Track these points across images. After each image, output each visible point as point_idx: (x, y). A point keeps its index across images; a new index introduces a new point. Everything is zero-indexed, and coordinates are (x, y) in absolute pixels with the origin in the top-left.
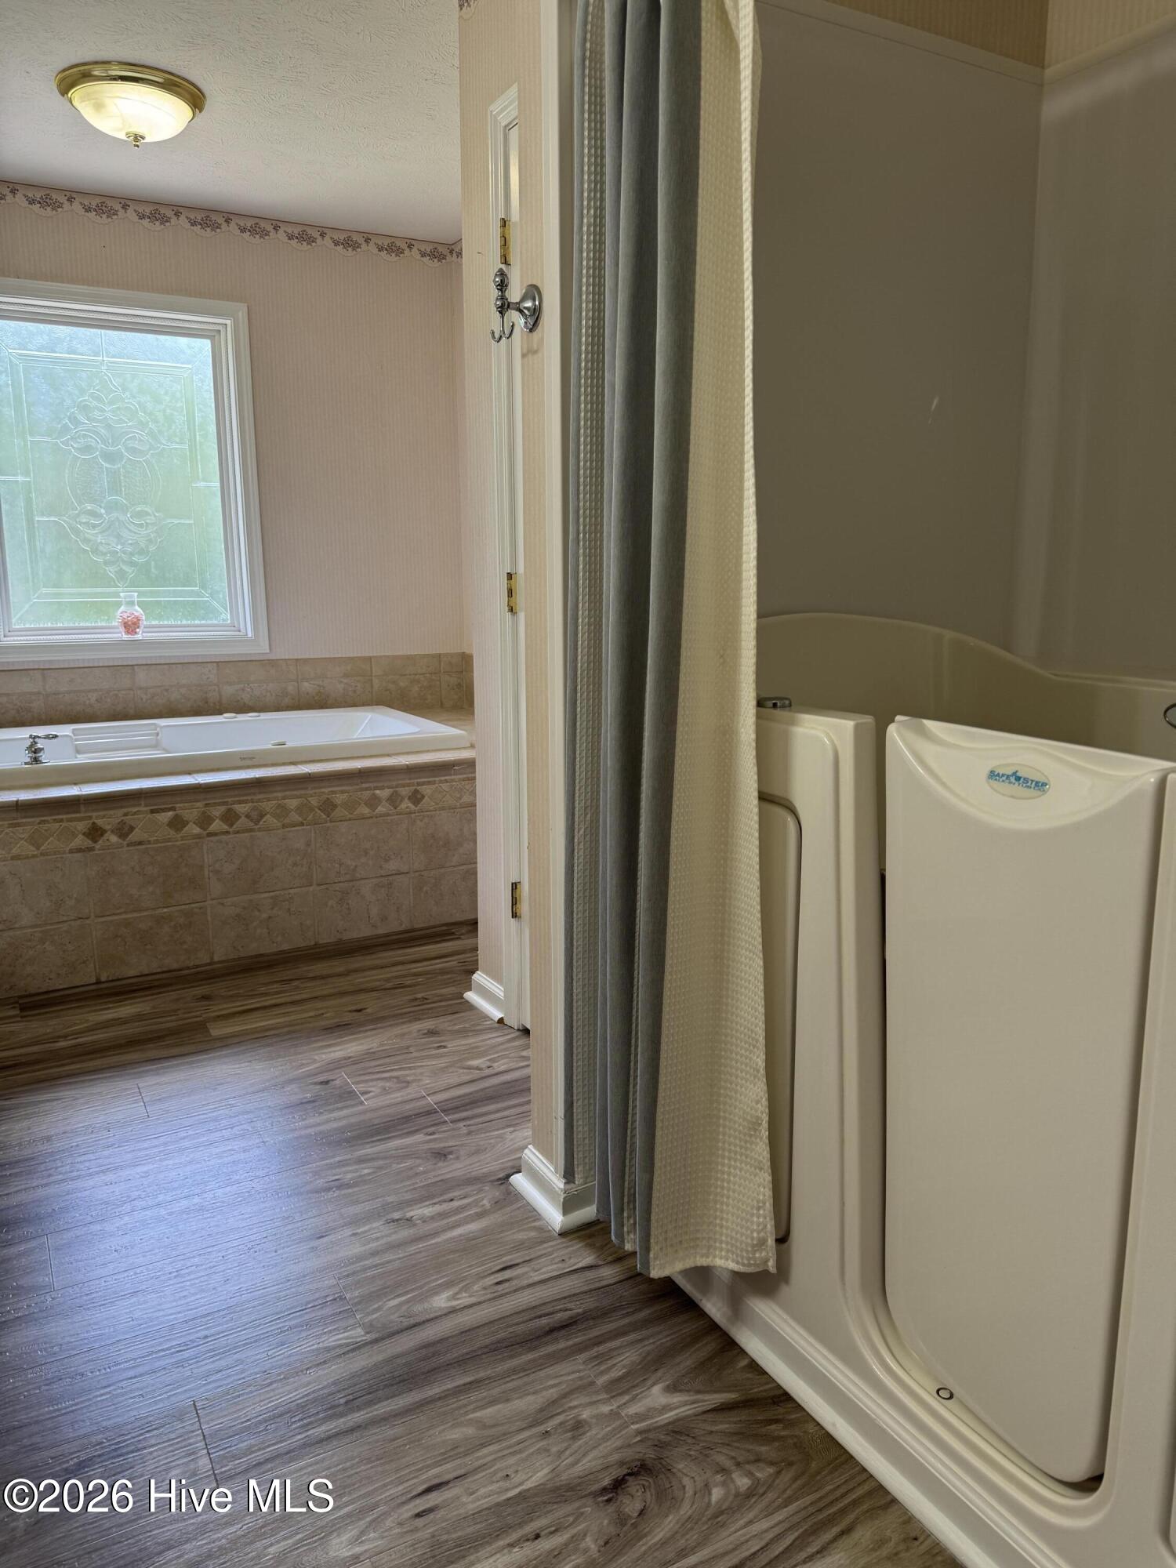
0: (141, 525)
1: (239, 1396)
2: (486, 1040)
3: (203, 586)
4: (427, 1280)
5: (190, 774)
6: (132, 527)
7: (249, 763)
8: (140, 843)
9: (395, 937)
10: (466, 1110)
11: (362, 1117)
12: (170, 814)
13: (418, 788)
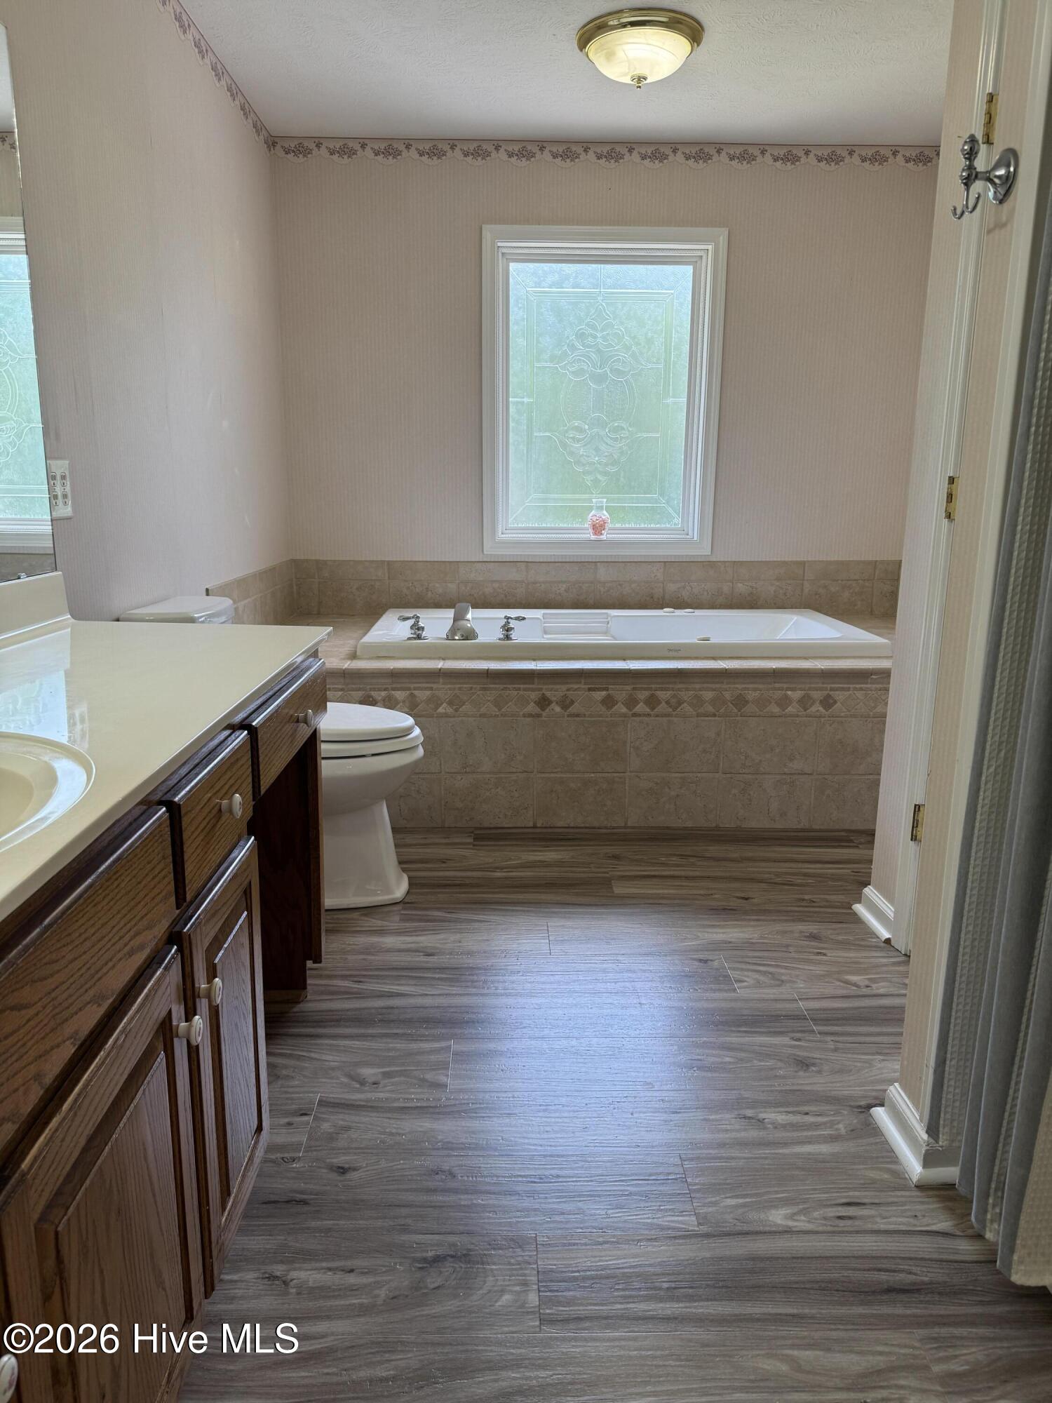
0: (616, 440)
1: (574, 1244)
2: (869, 957)
3: (662, 494)
4: (768, 1189)
5: (624, 660)
6: (609, 441)
7: (675, 654)
8: (578, 716)
9: (792, 834)
10: (837, 1025)
11: (733, 1004)
12: (604, 693)
13: (831, 693)
